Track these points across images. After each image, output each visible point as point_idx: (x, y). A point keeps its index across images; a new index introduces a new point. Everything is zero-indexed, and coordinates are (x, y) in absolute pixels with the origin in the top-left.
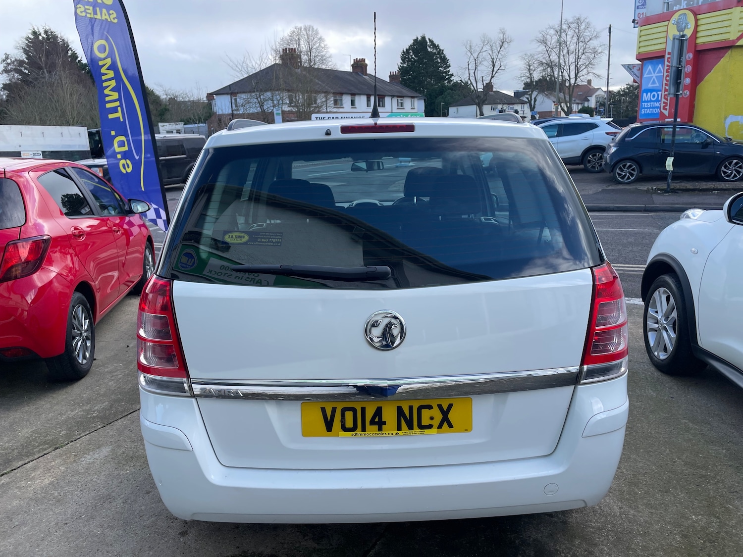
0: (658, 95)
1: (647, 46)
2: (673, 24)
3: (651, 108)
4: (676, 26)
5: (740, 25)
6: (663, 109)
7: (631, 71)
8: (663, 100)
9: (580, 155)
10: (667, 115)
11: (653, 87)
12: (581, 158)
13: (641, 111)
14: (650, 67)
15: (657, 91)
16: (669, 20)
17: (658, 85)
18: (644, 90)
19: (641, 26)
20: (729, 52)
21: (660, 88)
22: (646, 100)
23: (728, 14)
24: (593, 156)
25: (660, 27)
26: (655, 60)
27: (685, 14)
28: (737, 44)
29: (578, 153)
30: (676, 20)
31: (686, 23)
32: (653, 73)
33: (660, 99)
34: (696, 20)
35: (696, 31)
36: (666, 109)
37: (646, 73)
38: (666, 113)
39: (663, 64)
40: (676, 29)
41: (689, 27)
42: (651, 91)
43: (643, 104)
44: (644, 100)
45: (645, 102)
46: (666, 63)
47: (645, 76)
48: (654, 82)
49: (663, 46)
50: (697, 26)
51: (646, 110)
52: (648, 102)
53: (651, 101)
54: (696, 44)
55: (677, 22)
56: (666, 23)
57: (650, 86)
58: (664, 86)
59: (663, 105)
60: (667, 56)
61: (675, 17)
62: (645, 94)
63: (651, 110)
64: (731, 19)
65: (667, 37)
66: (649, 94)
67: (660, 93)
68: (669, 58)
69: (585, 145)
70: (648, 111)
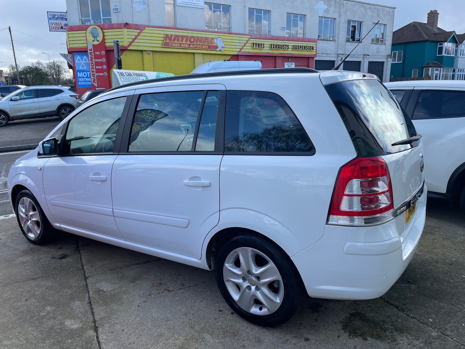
0: (87, 74)
1: (75, 44)
2: (89, 33)
3: (84, 81)
4: (91, 34)
5: (128, 38)
6: (93, 82)
7: (66, 58)
8: (92, 77)
9: (56, 110)
10: (97, 86)
11: (83, 69)
12: (57, 112)
13: (79, 83)
14: (78, 57)
15: (86, 72)
16: (86, 30)
17: (85, 68)
18: (78, 70)
19: (68, 31)
20: (125, 52)
21: (89, 70)
22: (80, 76)
23: (121, 31)
24: (65, 110)
25: (81, 33)
26: (81, 53)
27: (96, 28)
28: (128, 49)
29: (55, 108)
30: (91, 31)
31: (97, 34)
32: (81, 60)
33: (89, 76)
34: (103, 33)
35: (104, 39)
36: (95, 83)
37: (77, 60)
38: (96, 85)
39: (87, 56)
40: (92, 36)
41: (99, 36)
42: (83, 71)
43: (79, 79)
44: (79, 76)
45: (80, 77)
46: (90, 56)
47: (76, 62)
48: (83, 66)
49: (85, 45)
50: (104, 36)
51: (82, 82)
52: (81, 77)
53: (83, 77)
54: (105, 46)
55: (92, 32)
56: (85, 32)
57: (81, 68)
58: (91, 69)
59: (92, 80)
60: (89, 52)
61: (90, 29)
62: (79, 73)
63: (85, 82)
64: (123, 35)
65: (87, 40)
66: (81, 73)
67: (89, 73)
68: (90, 53)
69: (58, 103)
70: (83, 83)
